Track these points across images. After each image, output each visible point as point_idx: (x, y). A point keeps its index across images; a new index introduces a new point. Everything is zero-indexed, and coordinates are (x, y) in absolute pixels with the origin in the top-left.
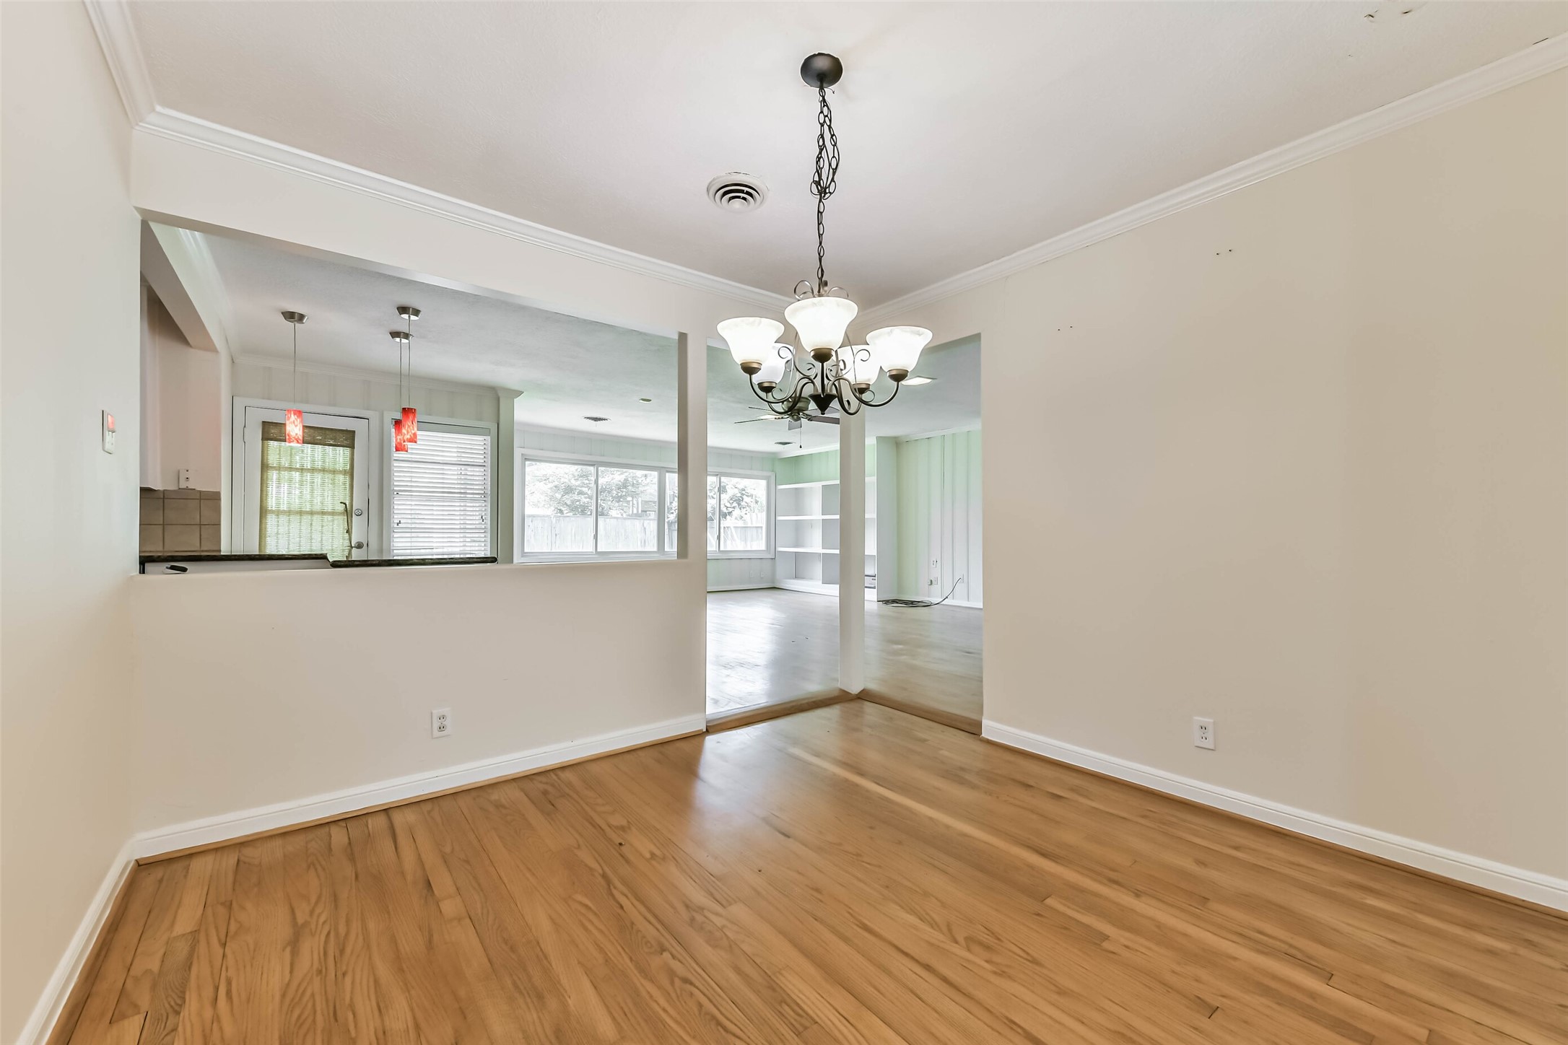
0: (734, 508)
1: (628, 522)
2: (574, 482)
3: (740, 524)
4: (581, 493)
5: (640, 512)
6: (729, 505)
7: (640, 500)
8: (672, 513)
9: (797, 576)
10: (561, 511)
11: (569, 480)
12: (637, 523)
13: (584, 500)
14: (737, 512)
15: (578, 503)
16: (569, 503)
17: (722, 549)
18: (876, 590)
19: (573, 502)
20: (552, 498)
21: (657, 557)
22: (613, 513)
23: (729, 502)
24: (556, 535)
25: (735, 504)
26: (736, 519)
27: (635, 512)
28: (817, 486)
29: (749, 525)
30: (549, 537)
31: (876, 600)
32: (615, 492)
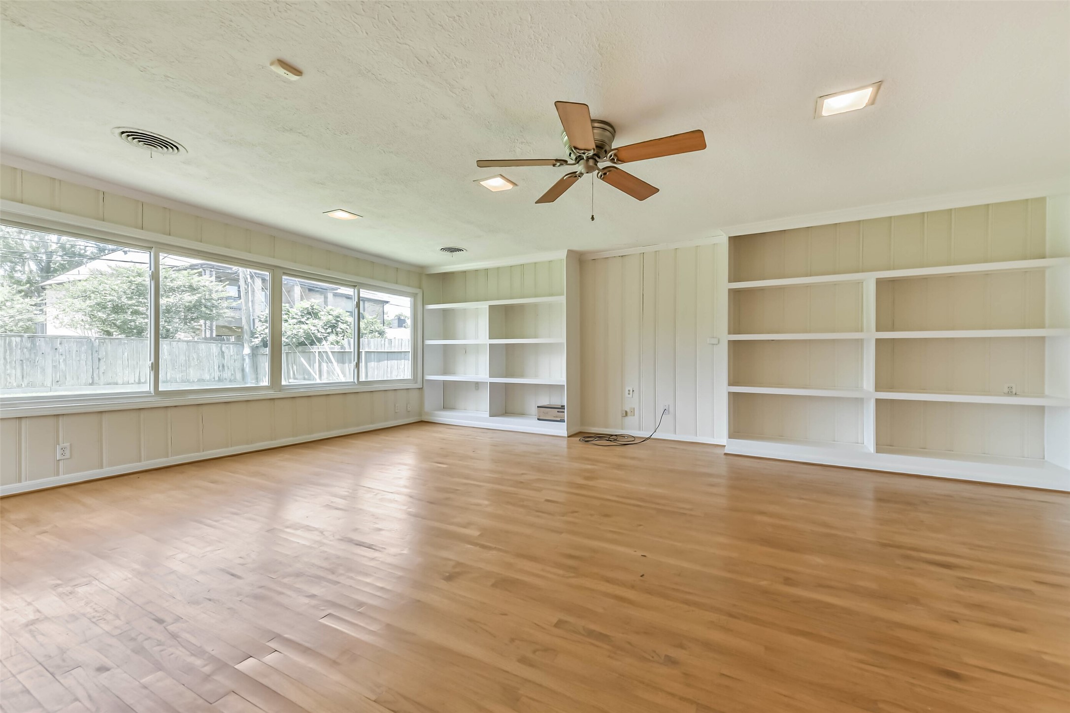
0: (328, 333)
1: (203, 346)
2: (124, 300)
3: (337, 348)
4: (136, 312)
5: (214, 335)
6: (323, 331)
7: (214, 323)
8: (257, 338)
9: (445, 407)
10: (109, 333)
11: (119, 298)
12: (214, 348)
13: (140, 320)
14: (332, 337)
15: (133, 323)
16: (118, 323)
17: (363, 378)
18: (565, 424)
19: (125, 322)
20: (92, 316)
21: (272, 394)
22: (181, 335)
23: (323, 327)
24: (99, 359)
25: (329, 330)
26: (332, 343)
27: (208, 335)
28: (484, 306)
29: (347, 350)
30: (89, 363)
31: (566, 436)
32: (183, 314)
